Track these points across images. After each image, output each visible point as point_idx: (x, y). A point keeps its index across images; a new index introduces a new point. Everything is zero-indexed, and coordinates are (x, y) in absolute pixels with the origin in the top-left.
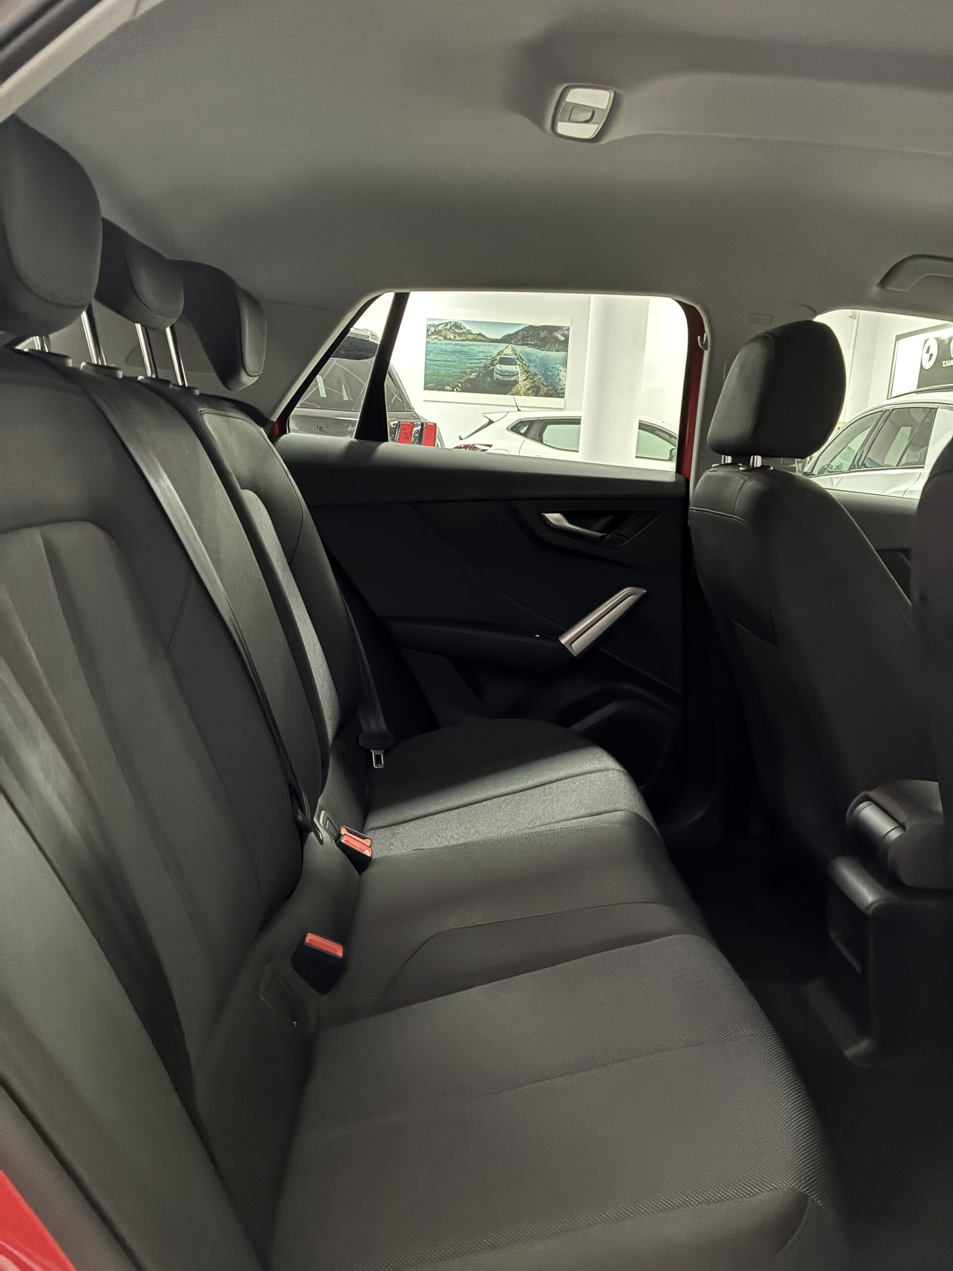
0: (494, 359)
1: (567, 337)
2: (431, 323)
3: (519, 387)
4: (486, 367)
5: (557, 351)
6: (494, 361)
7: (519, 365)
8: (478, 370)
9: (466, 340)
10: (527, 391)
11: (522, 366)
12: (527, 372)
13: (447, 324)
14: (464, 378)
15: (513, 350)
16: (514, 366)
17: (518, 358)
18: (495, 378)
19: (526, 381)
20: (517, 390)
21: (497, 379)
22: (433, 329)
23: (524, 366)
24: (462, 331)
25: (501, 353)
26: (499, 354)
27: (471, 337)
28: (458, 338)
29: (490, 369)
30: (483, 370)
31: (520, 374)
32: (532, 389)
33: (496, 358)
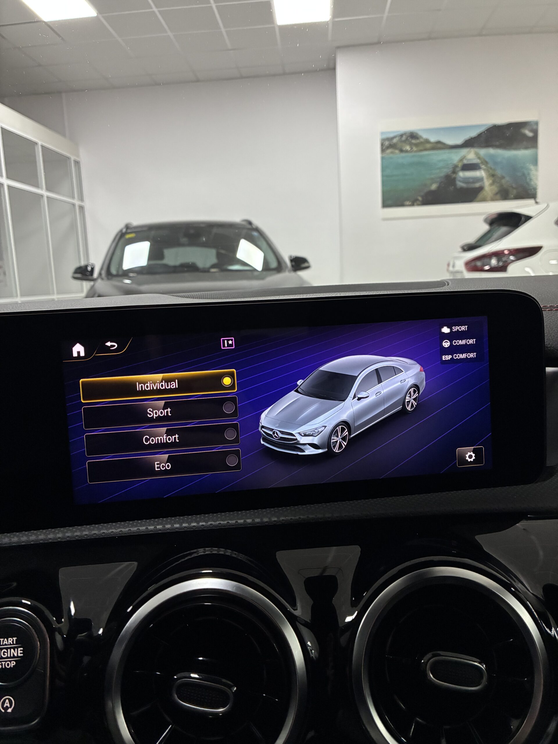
0: (456, 166)
1: (536, 132)
2: (385, 136)
3: (485, 193)
4: (447, 176)
5: (526, 148)
6: (455, 169)
7: (484, 169)
9: (426, 150)
10: (494, 196)
11: (488, 170)
12: (493, 176)
13: (402, 136)
15: (477, 154)
16: (478, 172)
17: (482, 162)
18: (457, 187)
19: (493, 186)
20: (484, 196)
21: (460, 187)
22: (387, 143)
23: (490, 170)
24: (418, 141)
25: (463, 159)
26: (461, 160)
27: (428, 146)
28: (415, 149)
29: (452, 177)
30: (445, 179)
31: (485, 179)
32: (500, 194)
33: (458, 164)
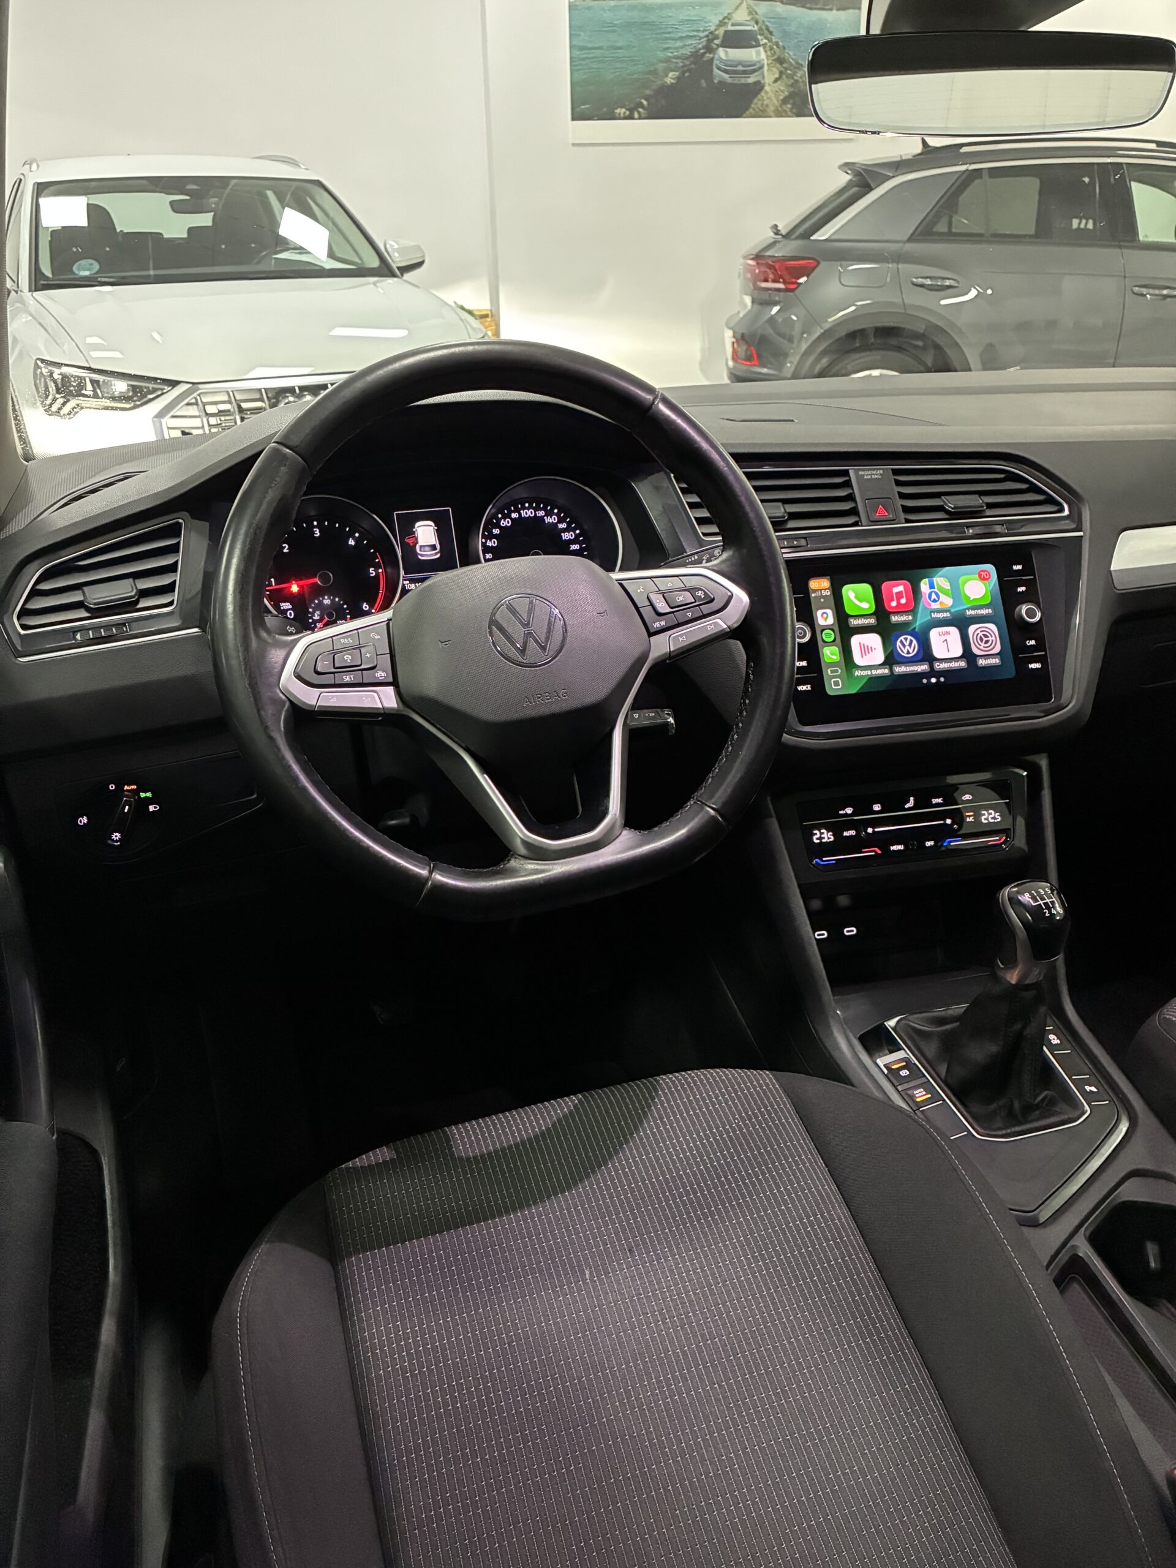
0: (712, 37)
3: (765, 98)
4: (696, 56)
5: (842, 8)
6: (713, 40)
7: (765, 45)
8: (681, 64)
10: (781, 106)
11: (771, 49)
12: (780, 61)
14: (654, 87)
15: (752, 13)
16: (753, 51)
17: (760, 29)
18: (716, 81)
19: (779, 82)
20: (762, 105)
21: (720, 82)
23: (775, 47)
25: (726, 21)
26: (722, 23)
29: (705, 59)
30: (693, 63)
31: (766, 68)
32: (791, 101)
33: (717, 32)
